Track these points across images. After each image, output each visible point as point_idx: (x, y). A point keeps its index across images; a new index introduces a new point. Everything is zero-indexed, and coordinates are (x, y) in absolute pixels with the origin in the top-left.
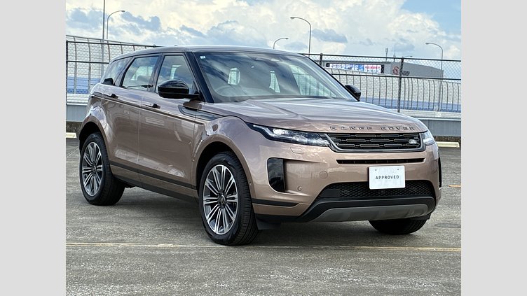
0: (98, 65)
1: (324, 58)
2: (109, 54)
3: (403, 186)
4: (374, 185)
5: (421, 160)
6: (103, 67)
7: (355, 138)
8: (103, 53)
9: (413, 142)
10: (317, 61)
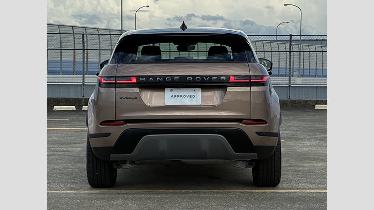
10: (288, 40)
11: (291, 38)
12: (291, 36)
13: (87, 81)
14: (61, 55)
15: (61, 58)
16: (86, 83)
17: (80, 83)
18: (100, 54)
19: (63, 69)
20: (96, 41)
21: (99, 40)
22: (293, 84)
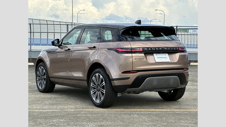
11: (177, 28)
12: (177, 27)
14: (41, 36)
15: (41, 37)
18: (61, 35)
19: (42, 43)
20: (59, 28)
21: (61, 28)
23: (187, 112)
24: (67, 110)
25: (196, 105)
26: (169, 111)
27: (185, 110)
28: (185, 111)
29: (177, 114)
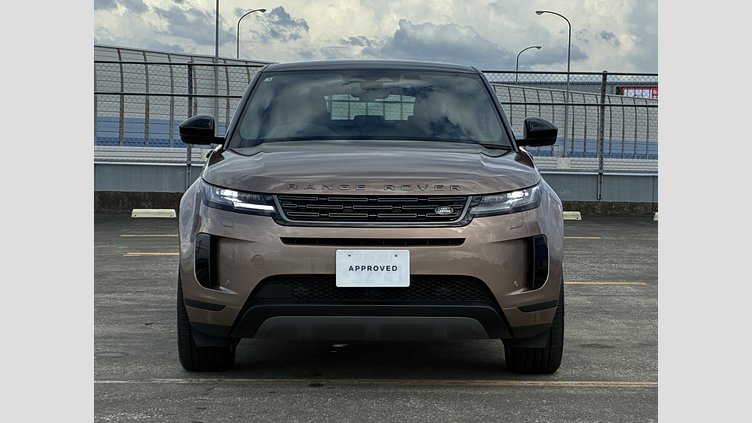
0: (208, 99)
1: (610, 79)
2: (228, 81)
3: (406, 283)
4: (344, 280)
5: (459, 241)
6: (217, 103)
7: (326, 202)
8: (216, 80)
9: (443, 211)
10: (599, 84)
11: (605, 79)
12: (605, 75)
13: (196, 160)
16: (194, 162)
17: (181, 162)
22: (607, 171)
23: (606, 392)
24: (159, 381)
25: (644, 367)
26: (542, 387)
27: (601, 383)
28: (601, 388)
29: (570, 397)
